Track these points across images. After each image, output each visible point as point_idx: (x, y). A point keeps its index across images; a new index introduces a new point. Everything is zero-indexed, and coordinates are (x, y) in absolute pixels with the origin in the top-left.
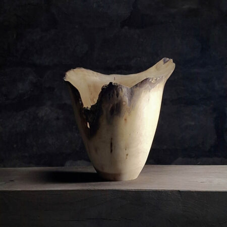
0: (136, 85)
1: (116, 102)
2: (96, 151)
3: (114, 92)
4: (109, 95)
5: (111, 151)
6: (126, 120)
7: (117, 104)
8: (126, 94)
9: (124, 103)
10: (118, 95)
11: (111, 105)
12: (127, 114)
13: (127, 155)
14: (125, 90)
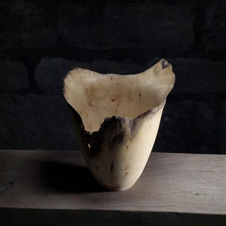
0: (139, 117)
1: (118, 133)
2: (96, 168)
3: (117, 125)
4: (112, 126)
5: (112, 171)
6: (127, 147)
7: (119, 135)
8: (129, 126)
9: (126, 133)
10: (121, 127)
11: (114, 135)
12: (129, 142)
13: (127, 173)
14: (127, 122)
